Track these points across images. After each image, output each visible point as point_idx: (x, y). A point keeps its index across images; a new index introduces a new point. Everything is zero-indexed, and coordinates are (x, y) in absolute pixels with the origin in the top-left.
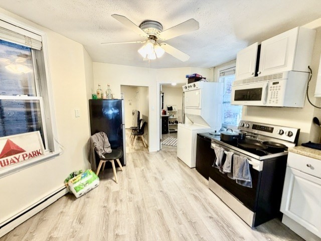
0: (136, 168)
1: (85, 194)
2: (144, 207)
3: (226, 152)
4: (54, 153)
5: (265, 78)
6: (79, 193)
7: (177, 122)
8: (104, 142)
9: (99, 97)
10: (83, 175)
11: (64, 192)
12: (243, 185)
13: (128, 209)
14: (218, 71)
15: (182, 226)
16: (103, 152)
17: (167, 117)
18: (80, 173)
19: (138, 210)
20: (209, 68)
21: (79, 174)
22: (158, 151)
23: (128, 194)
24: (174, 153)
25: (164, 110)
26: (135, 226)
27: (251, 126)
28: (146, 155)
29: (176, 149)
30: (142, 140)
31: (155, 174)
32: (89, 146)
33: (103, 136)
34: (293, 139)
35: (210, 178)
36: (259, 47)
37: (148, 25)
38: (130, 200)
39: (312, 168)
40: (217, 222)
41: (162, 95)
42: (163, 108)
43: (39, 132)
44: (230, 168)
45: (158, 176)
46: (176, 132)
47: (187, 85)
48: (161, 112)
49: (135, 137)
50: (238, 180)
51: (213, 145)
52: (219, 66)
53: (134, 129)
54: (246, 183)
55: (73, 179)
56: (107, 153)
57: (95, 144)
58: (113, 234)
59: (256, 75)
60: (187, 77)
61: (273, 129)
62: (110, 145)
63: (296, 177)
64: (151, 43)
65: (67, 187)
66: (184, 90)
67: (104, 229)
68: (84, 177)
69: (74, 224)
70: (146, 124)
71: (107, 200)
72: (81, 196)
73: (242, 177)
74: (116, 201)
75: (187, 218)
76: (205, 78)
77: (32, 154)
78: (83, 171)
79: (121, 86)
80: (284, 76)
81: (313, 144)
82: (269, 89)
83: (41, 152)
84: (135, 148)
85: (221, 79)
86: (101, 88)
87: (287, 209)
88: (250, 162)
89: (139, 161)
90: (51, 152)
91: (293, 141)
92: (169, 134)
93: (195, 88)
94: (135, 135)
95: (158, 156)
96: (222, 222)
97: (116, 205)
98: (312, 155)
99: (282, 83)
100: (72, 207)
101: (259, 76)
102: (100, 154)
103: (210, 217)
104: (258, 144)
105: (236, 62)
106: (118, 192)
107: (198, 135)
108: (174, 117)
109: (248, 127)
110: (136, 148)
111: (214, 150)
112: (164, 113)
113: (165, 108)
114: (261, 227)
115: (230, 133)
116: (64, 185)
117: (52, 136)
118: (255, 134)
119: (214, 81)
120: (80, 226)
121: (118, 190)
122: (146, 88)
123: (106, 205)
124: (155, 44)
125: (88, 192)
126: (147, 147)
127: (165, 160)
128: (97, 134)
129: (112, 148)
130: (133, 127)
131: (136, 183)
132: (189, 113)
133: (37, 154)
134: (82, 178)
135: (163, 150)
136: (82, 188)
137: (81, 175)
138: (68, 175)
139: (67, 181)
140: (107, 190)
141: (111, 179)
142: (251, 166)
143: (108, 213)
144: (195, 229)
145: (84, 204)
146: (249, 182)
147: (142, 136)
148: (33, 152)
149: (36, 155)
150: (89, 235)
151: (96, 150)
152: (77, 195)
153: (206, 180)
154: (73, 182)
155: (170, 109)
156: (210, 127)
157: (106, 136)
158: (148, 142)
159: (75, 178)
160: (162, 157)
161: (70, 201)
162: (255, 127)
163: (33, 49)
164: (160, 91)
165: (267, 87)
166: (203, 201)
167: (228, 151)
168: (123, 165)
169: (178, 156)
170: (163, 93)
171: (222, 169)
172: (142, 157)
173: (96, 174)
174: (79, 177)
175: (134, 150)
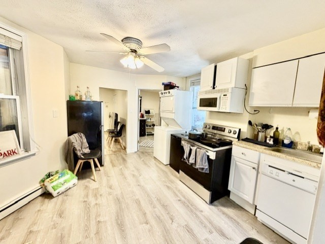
0: (115, 168)
1: (63, 193)
2: (123, 198)
3: (192, 147)
4: (30, 153)
5: (219, 91)
6: (57, 191)
7: (154, 125)
8: (82, 143)
9: (78, 98)
10: (60, 175)
11: (40, 192)
12: (203, 171)
13: (108, 201)
14: (189, 81)
15: (156, 209)
16: (82, 152)
17: (145, 120)
18: (57, 172)
19: (118, 201)
20: (183, 78)
21: (56, 174)
22: (135, 152)
23: (107, 190)
24: (152, 153)
25: (142, 114)
26: (115, 214)
27: (211, 127)
28: (124, 156)
29: (153, 150)
30: (119, 142)
31: (133, 171)
32: (67, 146)
33: (81, 137)
34: (236, 136)
35: (180, 171)
36: (216, 67)
37: (129, 41)
38: (110, 194)
39: (245, 155)
40: (184, 203)
41: (140, 99)
42: (140, 111)
43: (14, 131)
44: (194, 160)
45: (136, 173)
46: (153, 135)
47: (163, 92)
48: (140, 115)
49: (112, 139)
50: (200, 168)
51: (183, 143)
52: (190, 77)
53: (111, 132)
54: (205, 170)
55: (50, 178)
56: (86, 154)
57: (74, 144)
58: (94, 221)
59: (214, 88)
60: (163, 84)
61: (225, 129)
62: (88, 145)
63: (237, 163)
64: (131, 56)
65: (43, 187)
66: (161, 95)
67: (86, 218)
68: (61, 176)
69: (54, 218)
70: (123, 127)
71: (87, 196)
72: (59, 194)
73: (202, 165)
74: (96, 196)
75: (161, 203)
76: (178, 87)
77: (7, 153)
78: (60, 171)
79: (100, 88)
80: (230, 91)
81: (249, 139)
82: (221, 99)
83: (16, 151)
84: (112, 150)
85: (191, 89)
86: (80, 89)
87: (232, 187)
88: (208, 154)
89: (116, 161)
90: (26, 151)
91: (236, 137)
92: (146, 137)
93: (170, 95)
94: (112, 137)
95: (135, 156)
96: (188, 203)
97: (96, 199)
98: (245, 146)
99: (229, 95)
100: (49, 206)
101: (216, 89)
102: (79, 153)
103: (179, 200)
104: (214, 140)
105: (200, 75)
106: (97, 189)
107: (172, 135)
108: (151, 121)
109: (209, 128)
110: (114, 150)
111: (183, 147)
112: (142, 116)
113: (143, 112)
114: (216, 203)
115: (195, 132)
116: (39, 185)
117: (29, 135)
118: (215, 133)
119: (186, 90)
120: (60, 219)
121: (97, 187)
122: (125, 92)
123: (86, 200)
124: (135, 57)
125: (65, 191)
126: (125, 148)
127: (142, 159)
128: (74, 135)
129: (90, 149)
130: (110, 130)
131: (115, 180)
132: (165, 116)
133: (12, 153)
134: (59, 177)
135: (140, 151)
136: (60, 187)
137: (58, 175)
138: (43, 176)
139: (43, 181)
140: (85, 188)
141: (90, 178)
142: (208, 156)
143: (88, 206)
144: (166, 210)
145: (63, 202)
146: (207, 169)
147: (120, 138)
148: (8, 152)
149: (11, 155)
150: (71, 225)
151: (74, 149)
152: (55, 193)
153: (177, 173)
154: (50, 182)
155: (148, 112)
156: (182, 129)
157: (84, 137)
158: (126, 144)
159: (51, 178)
160: (140, 157)
161: (47, 200)
162: (214, 128)
163: (11, 48)
164: (139, 96)
165: (220, 98)
166: (174, 189)
167: (193, 146)
168: (101, 165)
169: (155, 155)
170: (141, 97)
171: (189, 161)
172: (120, 158)
173: (73, 173)
174: (56, 177)
175: (111, 152)
